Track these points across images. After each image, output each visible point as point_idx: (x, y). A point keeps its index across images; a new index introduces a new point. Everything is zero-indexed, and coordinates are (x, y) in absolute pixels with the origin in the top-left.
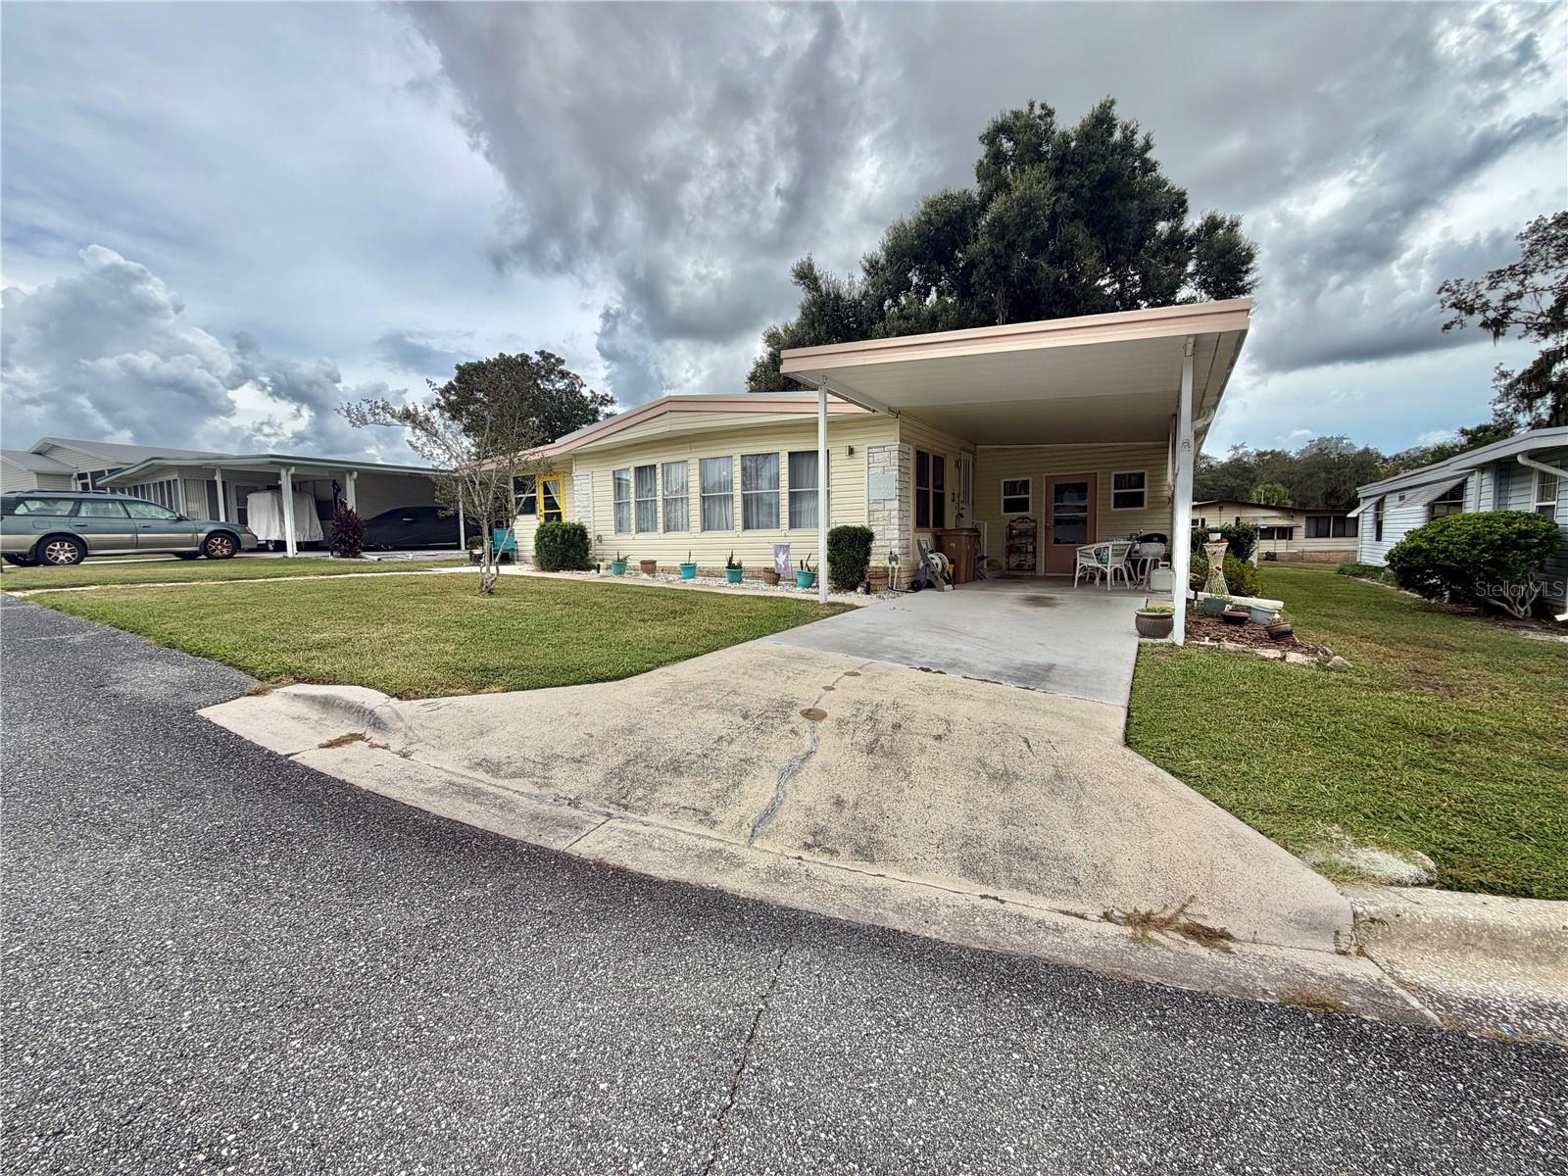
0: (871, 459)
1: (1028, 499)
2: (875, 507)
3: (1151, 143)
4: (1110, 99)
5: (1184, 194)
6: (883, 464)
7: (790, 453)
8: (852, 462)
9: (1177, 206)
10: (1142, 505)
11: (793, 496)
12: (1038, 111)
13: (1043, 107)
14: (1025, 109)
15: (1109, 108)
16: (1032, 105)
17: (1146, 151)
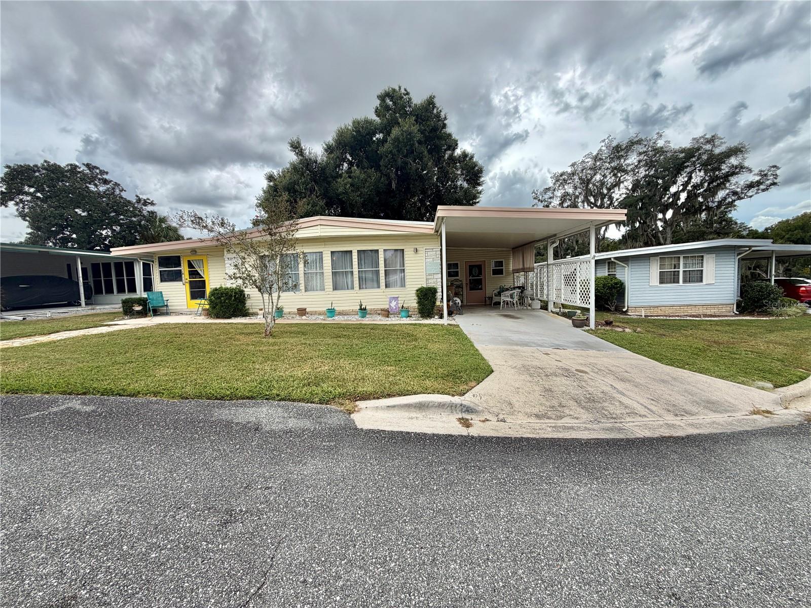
0: (427, 254)
1: (458, 271)
2: (429, 277)
3: (447, 117)
4: (433, 95)
5: (457, 141)
6: (433, 257)
7: (384, 250)
8: (417, 255)
9: (453, 145)
10: (502, 274)
11: (387, 273)
12: (403, 91)
13: (405, 90)
14: (397, 88)
15: (433, 98)
16: (400, 88)
17: (445, 120)
